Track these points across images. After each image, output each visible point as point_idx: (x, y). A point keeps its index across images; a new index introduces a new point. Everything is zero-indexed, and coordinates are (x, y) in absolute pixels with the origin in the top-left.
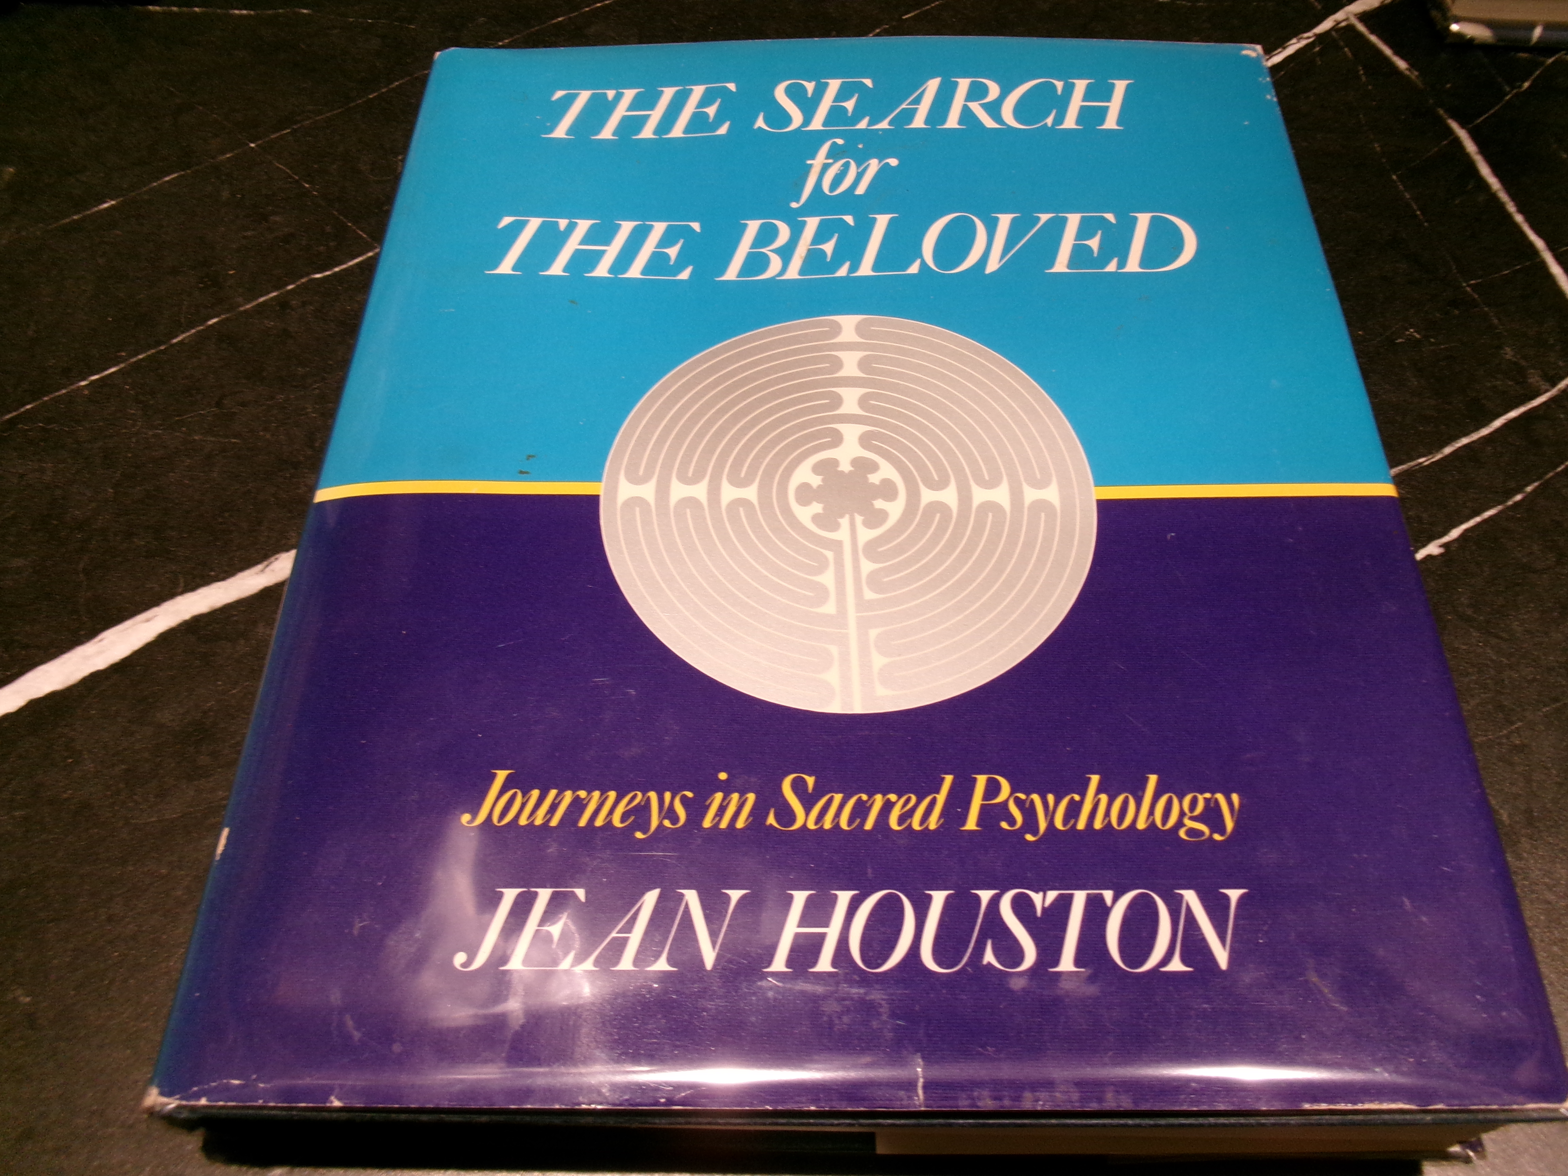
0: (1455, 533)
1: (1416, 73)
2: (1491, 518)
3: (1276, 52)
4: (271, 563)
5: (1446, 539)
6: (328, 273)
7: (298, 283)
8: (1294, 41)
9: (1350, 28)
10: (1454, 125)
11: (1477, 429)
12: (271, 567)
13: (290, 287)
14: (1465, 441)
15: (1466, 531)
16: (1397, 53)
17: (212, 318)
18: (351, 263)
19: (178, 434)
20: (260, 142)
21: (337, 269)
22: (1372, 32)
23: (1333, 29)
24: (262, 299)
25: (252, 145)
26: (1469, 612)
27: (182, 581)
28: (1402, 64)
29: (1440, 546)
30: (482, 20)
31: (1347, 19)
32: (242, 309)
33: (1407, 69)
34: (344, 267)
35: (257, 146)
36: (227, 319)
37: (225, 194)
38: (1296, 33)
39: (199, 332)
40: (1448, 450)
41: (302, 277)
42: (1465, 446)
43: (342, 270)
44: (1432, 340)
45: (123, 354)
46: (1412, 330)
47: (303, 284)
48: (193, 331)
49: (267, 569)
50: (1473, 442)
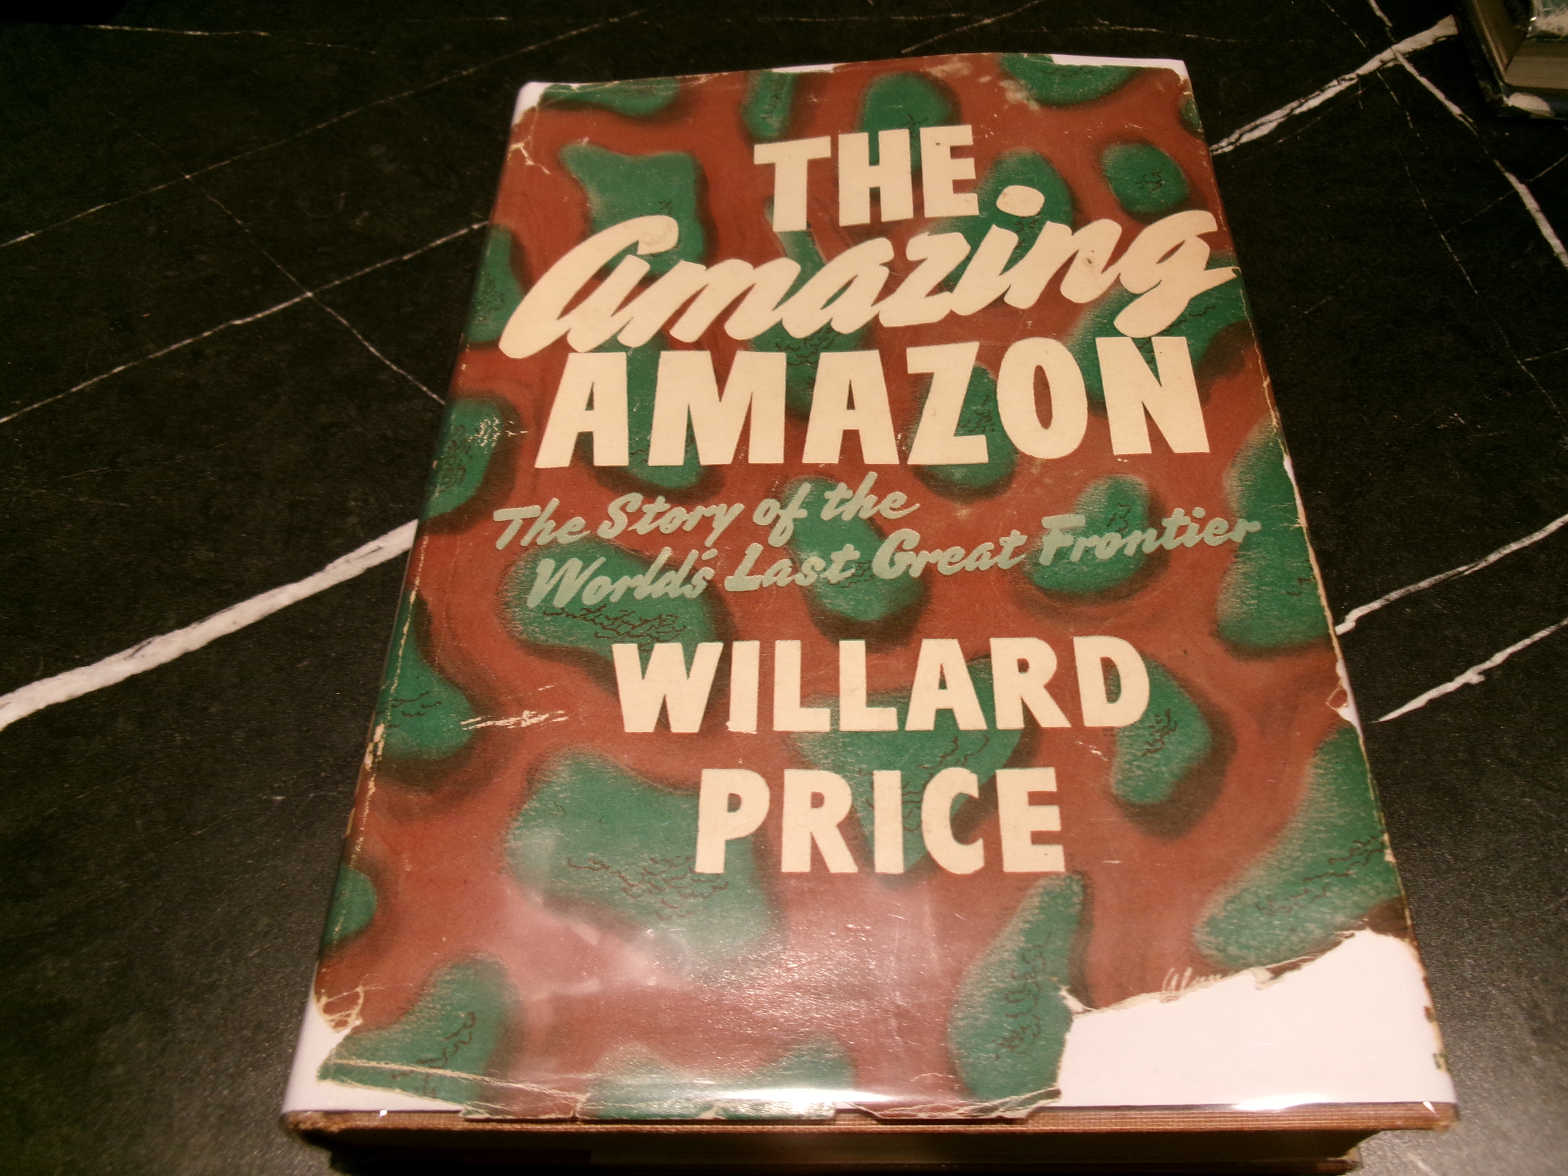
0: (1499, 658)
1: (1471, 120)
2: (1542, 639)
3: (1314, 95)
4: (142, 647)
5: (1488, 665)
6: (249, 319)
7: (216, 330)
8: (1335, 82)
9: (1400, 68)
10: (1512, 179)
11: (1530, 533)
12: (141, 652)
13: (206, 334)
14: (1514, 547)
15: (1512, 655)
16: (1449, 97)
17: (119, 365)
18: (275, 309)
19: (62, 495)
20: (196, 174)
21: (259, 316)
22: (1422, 75)
23: (1378, 69)
24: (175, 347)
25: (188, 177)
26: (1513, 755)
27: (42, 662)
28: (1455, 110)
29: (1480, 674)
30: (448, 47)
31: (1395, 59)
32: (151, 356)
33: (1461, 115)
34: (267, 312)
35: (193, 178)
36: (134, 366)
37: (152, 229)
38: (1337, 74)
39: (102, 380)
40: (1493, 558)
41: (220, 323)
42: (1515, 553)
43: (265, 317)
44: (1479, 427)
45: (18, 402)
46: (1456, 415)
47: (220, 331)
48: (96, 379)
49: (137, 655)
50: (1525, 548)
